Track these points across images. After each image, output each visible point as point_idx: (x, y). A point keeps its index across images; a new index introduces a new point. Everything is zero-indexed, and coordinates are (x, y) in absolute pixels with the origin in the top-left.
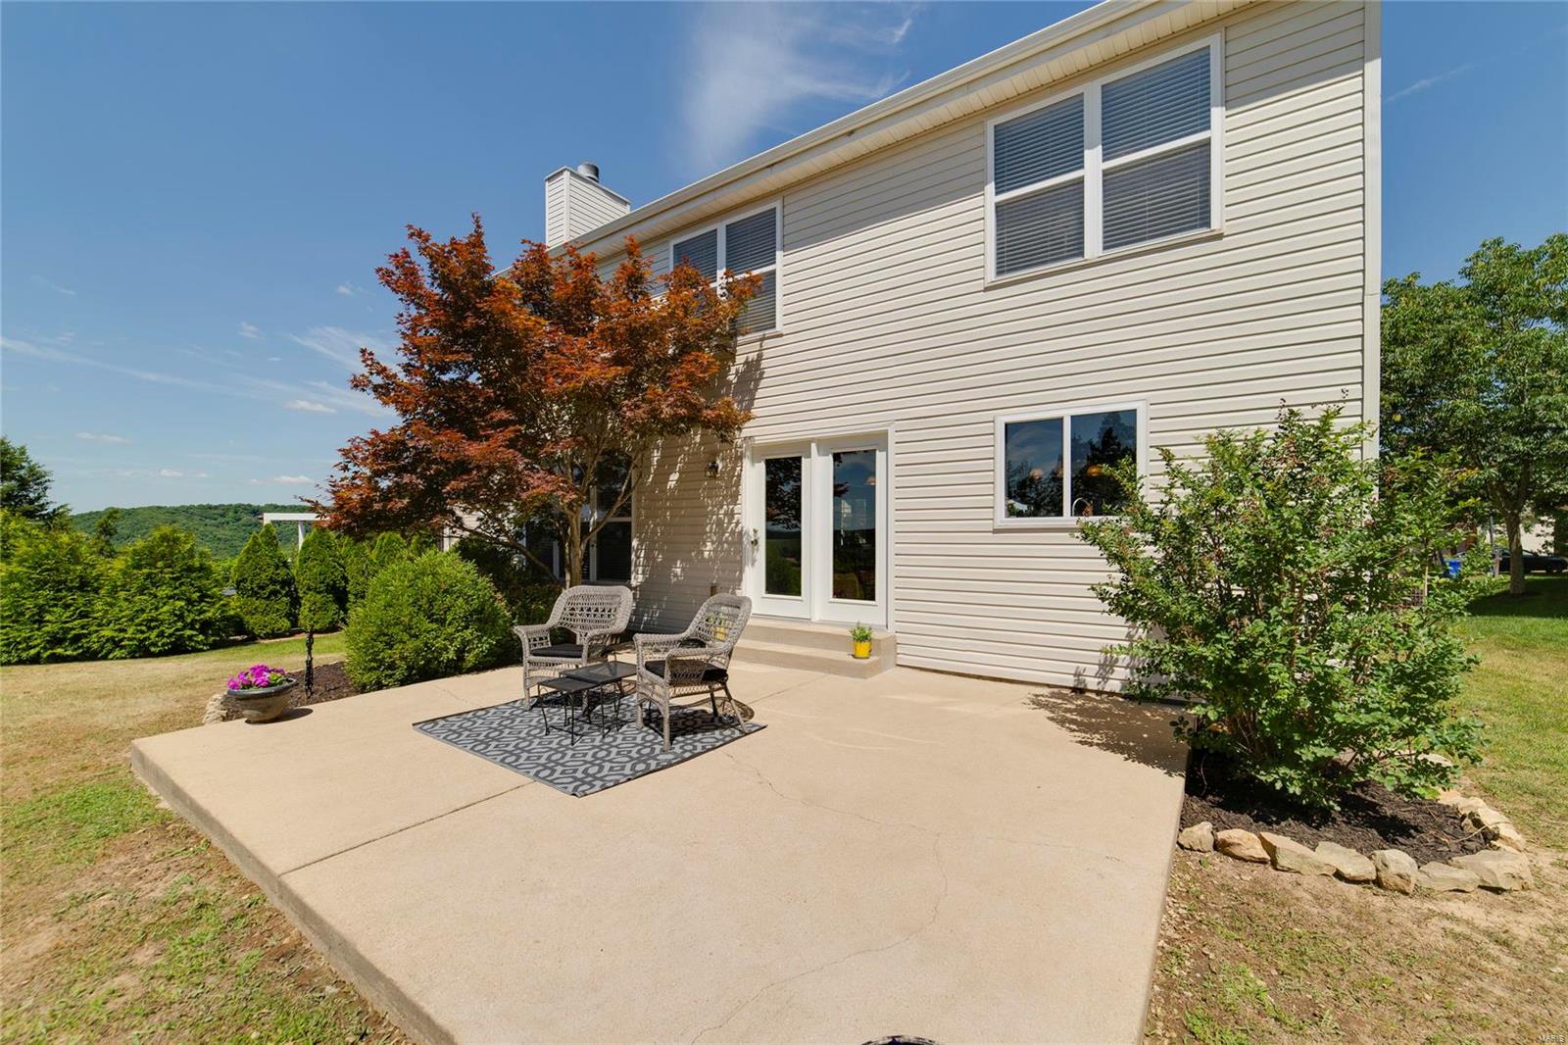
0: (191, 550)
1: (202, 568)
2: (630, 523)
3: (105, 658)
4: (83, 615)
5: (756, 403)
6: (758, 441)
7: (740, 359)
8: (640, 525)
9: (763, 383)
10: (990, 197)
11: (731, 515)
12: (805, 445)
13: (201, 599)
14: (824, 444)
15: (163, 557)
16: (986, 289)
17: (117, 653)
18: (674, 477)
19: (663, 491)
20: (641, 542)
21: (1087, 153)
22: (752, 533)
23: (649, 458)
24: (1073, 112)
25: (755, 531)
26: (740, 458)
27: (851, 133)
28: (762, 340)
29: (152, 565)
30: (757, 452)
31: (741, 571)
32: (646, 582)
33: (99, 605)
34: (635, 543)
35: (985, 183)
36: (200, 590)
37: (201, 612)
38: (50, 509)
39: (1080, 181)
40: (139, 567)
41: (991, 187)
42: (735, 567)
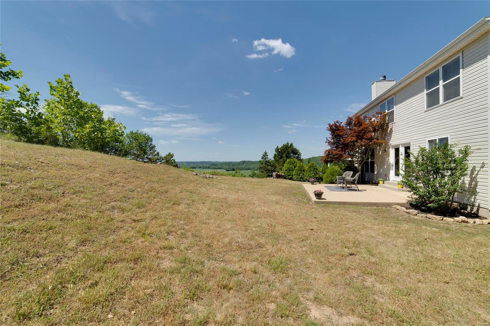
0: (315, 166)
1: (317, 169)
2: (374, 161)
3: (305, 182)
4: (303, 175)
5: (392, 137)
6: (392, 144)
7: (389, 128)
8: (376, 162)
9: (393, 133)
10: (425, 92)
11: (388, 159)
12: (399, 145)
13: (316, 174)
14: (402, 145)
15: (312, 167)
16: (425, 112)
17: (307, 181)
18: (381, 152)
19: (379, 155)
20: (376, 165)
21: (440, 81)
22: (392, 163)
23: (377, 148)
24: (437, 73)
25: (393, 163)
26: (389, 148)
27: (400, 84)
28: (393, 124)
29: (311, 168)
30: (393, 147)
31: (390, 171)
32: (377, 173)
33: (305, 174)
34: (375, 165)
35: (424, 89)
36: (316, 172)
37: (316, 176)
38: (301, 159)
39: (439, 88)
40: (309, 168)
41: (425, 90)
42: (389, 170)
